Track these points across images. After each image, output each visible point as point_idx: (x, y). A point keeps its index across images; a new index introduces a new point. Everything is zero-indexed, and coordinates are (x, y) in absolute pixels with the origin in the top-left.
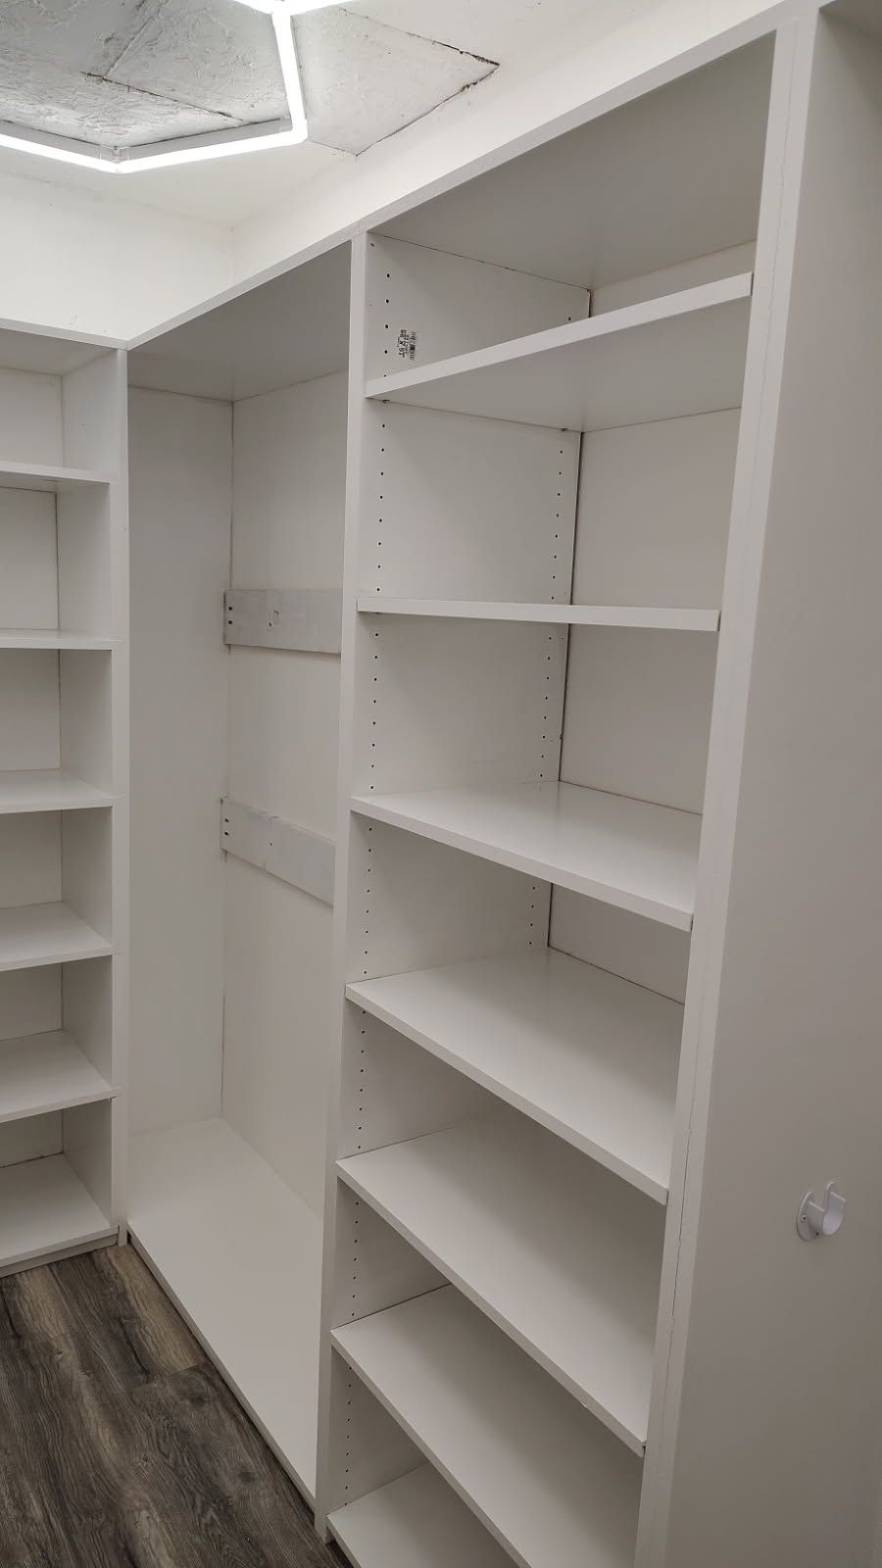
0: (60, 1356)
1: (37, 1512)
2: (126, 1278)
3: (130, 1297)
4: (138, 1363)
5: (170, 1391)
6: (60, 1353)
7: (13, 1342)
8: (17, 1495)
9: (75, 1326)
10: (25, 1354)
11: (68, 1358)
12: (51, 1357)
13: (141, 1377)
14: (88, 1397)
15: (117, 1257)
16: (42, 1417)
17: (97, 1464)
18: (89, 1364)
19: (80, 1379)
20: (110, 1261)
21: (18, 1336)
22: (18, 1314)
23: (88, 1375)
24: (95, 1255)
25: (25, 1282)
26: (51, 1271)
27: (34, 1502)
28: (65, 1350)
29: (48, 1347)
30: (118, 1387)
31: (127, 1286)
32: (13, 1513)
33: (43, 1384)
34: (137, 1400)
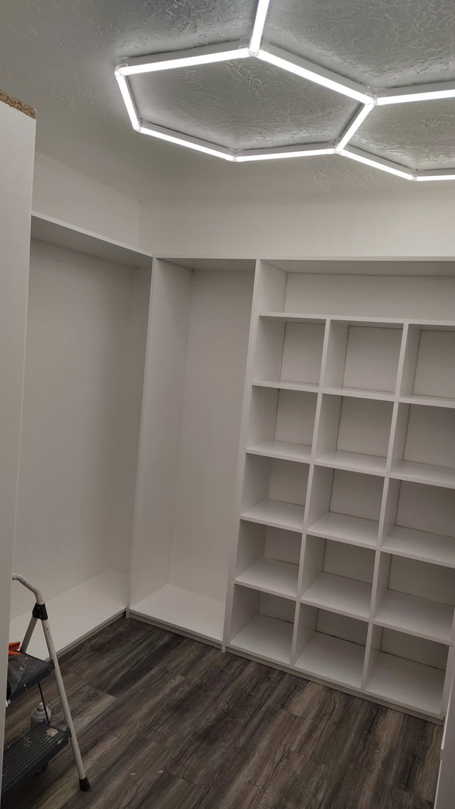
0: (378, 751)
1: (320, 797)
2: (434, 743)
3: (429, 752)
4: (407, 778)
5: (411, 802)
6: (379, 750)
7: (366, 732)
8: (319, 785)
9: (394, 745)
10: (366, 740)
11: (381, 754)
12: (374, 749)
13: (403, 786)
14: (374, 775)
15: (438, 731)
16: (351, 767)
17: (356, 801)
18: (387, 764)
19: (378, 765)
20: (433, 731)
21: (369, 731)
22: (377, 723)
23: (383, 767)
24: (429, 724)
25: (391, 714)
26: (405, 717)
27: (323, 793)
28: (382, 750)
29: (377, 744)
30: (391, 780)
31: (431, 747)
32: (312, 790)
33: (363, 756)
34: (393, 792)
